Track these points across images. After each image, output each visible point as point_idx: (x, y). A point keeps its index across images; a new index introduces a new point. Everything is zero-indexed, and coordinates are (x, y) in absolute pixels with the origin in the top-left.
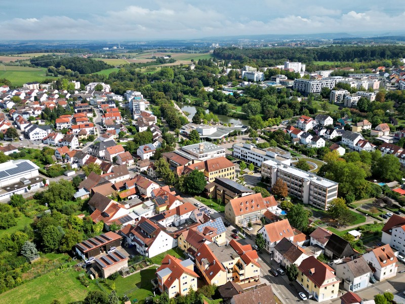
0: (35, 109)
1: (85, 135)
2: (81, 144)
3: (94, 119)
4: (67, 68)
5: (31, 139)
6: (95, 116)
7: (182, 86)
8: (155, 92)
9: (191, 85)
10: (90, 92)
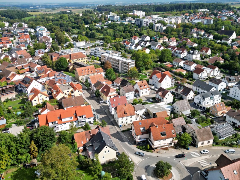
1: (6, 47)
2: (3, 52)
3: (14, 41)
4: (2, 16)
7: (72, 24)
8: (54, 27)
9: (77, 24)
10: (15, 27)
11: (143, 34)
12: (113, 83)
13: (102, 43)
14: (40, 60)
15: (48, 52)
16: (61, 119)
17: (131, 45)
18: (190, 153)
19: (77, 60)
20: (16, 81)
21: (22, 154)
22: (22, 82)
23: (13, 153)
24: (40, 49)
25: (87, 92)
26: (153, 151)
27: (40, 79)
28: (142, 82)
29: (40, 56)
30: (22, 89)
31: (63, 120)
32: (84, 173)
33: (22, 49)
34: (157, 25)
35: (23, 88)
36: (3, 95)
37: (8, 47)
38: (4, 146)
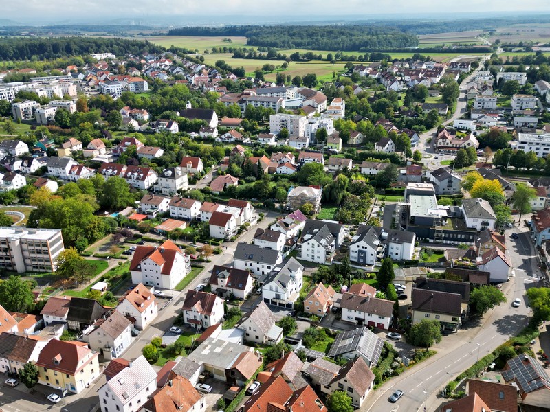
28: (138, 292)
34: (23, 106)
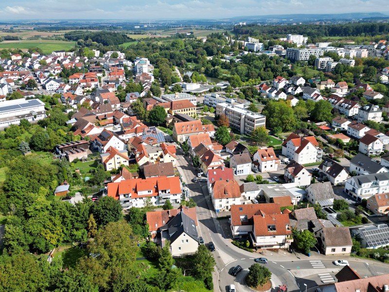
0: (55, 70)
1: (90, 87)
2: (85, 94)
3: (103, 79)
4: (93, 41)
5: (47, 89)
6: (104, 76)
7: (187, 54)
8: (160, 58)
10: (106, 58)
11: (295, 74)
12: (224, 148)
13: (226, 87)
14: (130, 108)
15: (143, 97)
16: (136, 192)
17: (271, 92)
18: (310, 261)
19: (180, 110)
20: (92, 135)
21: (77, 229)
22: (98, 137)
23: (67, 226)
24: (133, 91)
25: (184, 158)
26: (254, 250)
27: (124, 135)
28: (266, 150)
29: (131, 101)
30: (99, 147)
31: (139, 193)
32: (150, 264)
33: (109, 91)
35: (99, 145)
36: (72, 153)
37: (93, 86)
38: (58, 217)
